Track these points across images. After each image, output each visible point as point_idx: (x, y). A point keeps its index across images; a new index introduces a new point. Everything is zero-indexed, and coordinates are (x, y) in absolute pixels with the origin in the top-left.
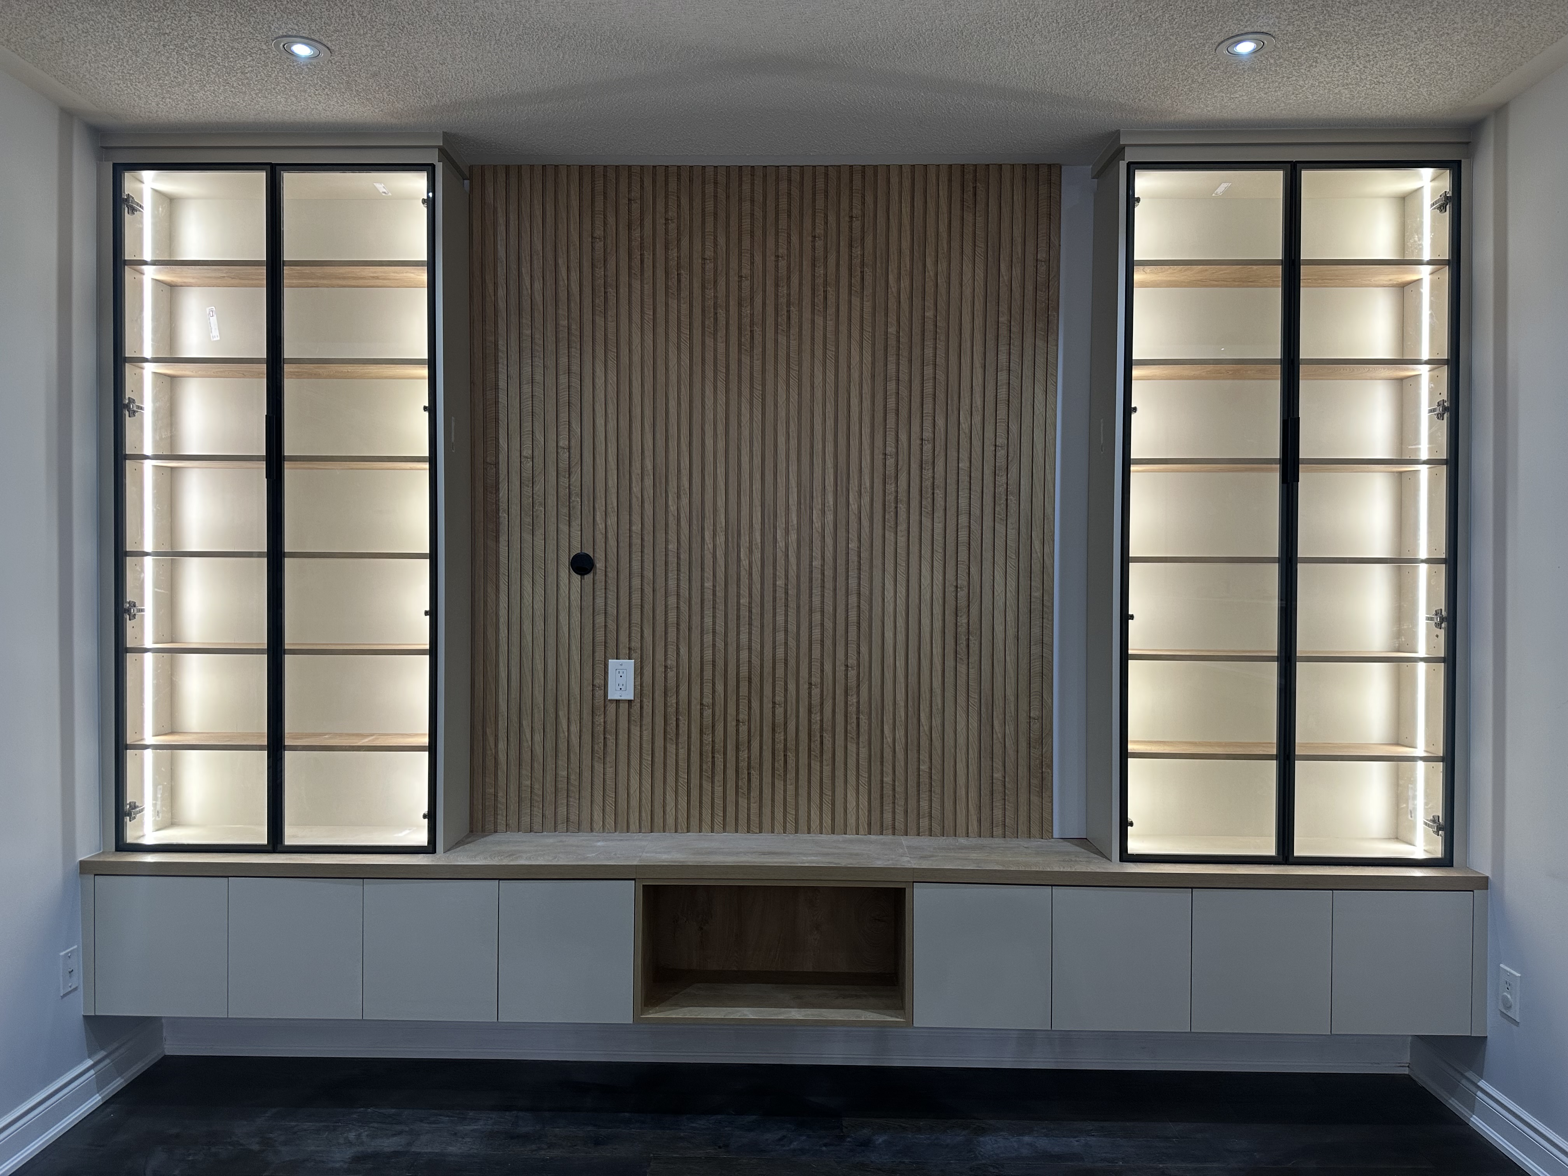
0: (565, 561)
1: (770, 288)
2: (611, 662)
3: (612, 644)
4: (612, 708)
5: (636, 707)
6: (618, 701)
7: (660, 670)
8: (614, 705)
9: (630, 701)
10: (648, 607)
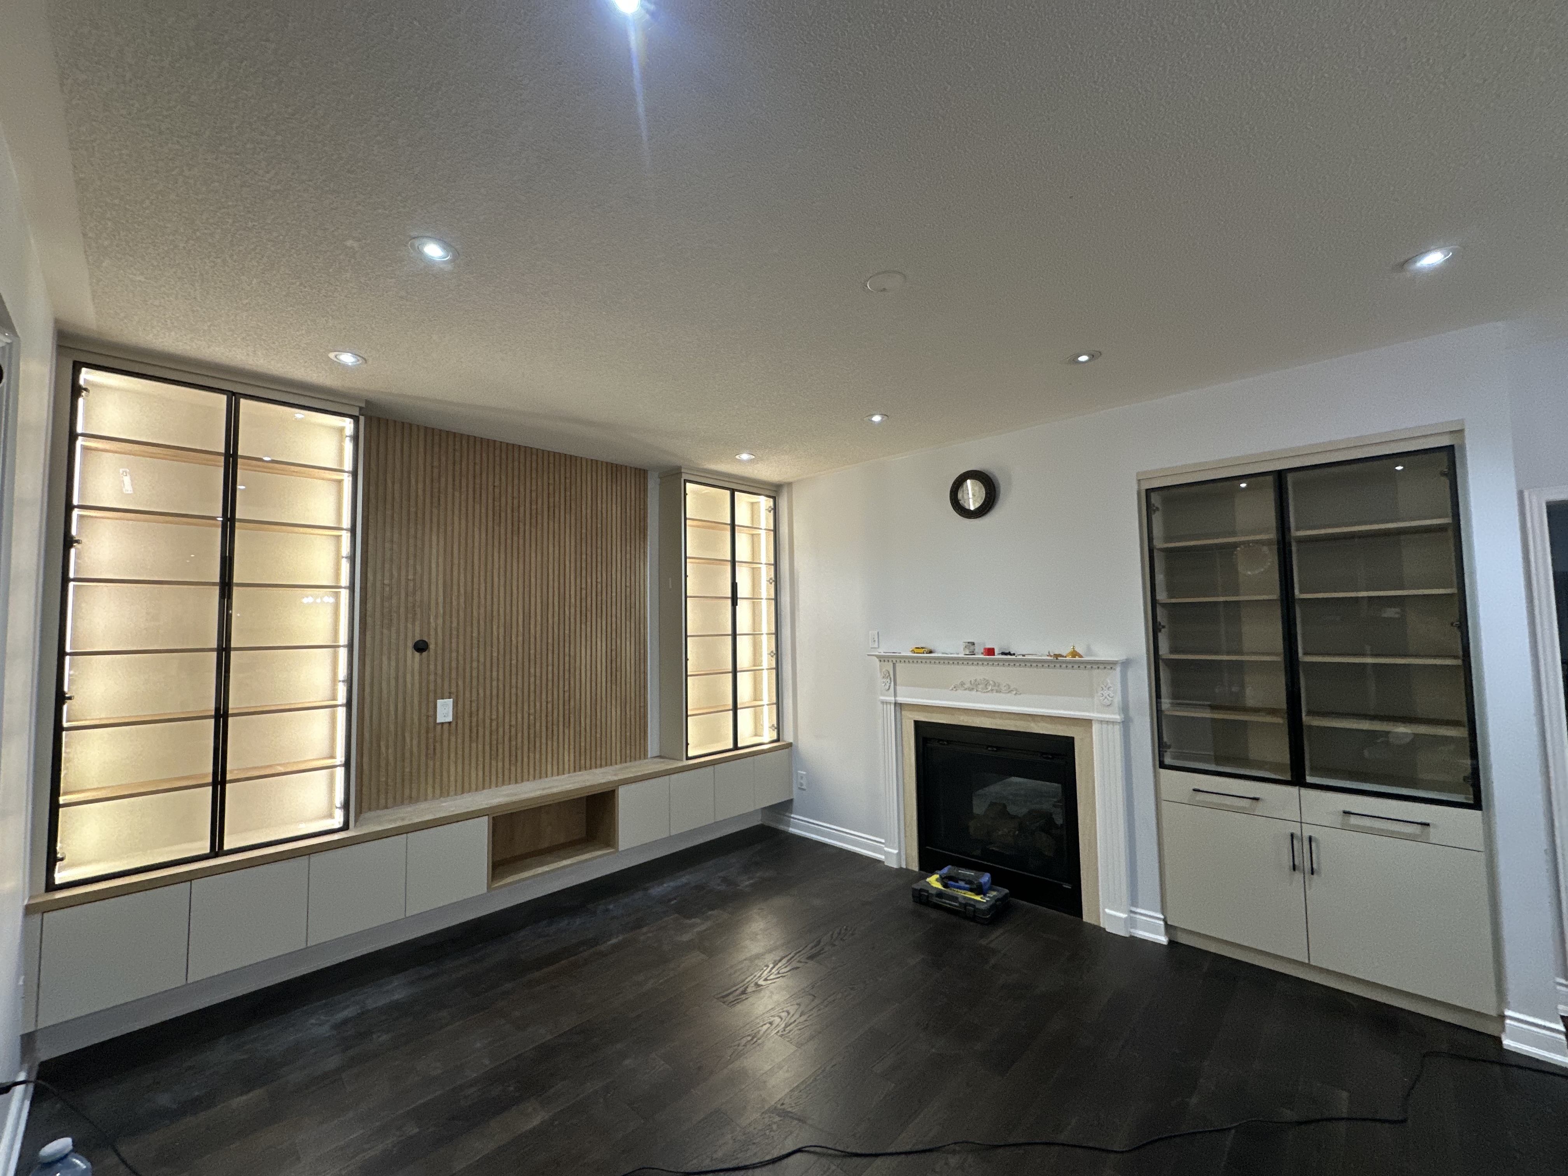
0: (410, 644)
1: (528, 505)
2: (439, 702)
3: (439, 691)
4: (439, 727)
5: (453, 725)
6: (442, 724)
7: (468, 703)
8: (440, 726)
9: (450, 723)
10: (461, 669)
